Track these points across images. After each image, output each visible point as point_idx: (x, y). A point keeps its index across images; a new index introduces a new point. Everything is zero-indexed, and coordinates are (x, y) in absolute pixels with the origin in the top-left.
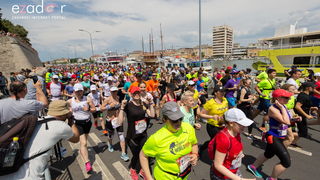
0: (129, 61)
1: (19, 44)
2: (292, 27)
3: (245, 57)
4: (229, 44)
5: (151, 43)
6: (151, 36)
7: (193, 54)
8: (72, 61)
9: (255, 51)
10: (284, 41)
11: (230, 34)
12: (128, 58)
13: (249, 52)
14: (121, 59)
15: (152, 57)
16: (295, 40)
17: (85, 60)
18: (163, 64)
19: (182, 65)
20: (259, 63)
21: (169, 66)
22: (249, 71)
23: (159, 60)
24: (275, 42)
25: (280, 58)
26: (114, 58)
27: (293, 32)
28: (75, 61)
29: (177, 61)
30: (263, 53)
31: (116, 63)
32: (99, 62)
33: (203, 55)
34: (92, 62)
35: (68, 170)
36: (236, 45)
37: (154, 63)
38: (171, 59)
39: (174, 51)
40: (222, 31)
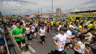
2: (76, 9)
3: (64, 17)
4: (60, 13)
5: (38, 11)
6: (38, 9)
7: (51, 15)
8: (13, 16)
9: (67, 15)
10: (74, 13)
11: (61, 10)
12: (31, 16)
13: (65, 15)
14: (29, 16)
15: (39, 16)
16: (77, 13)
17: (17, 16)
18: (42, 18)
20: (68, 18)
23: (41, 16)
24: (72, 13)
25: (73, 17)
27: (76, 11)
28: (14, 16)
29: (46, 17)
30: (69, 16)
31: (28, 17)
32: (22, 16)
33: (53, 16)
34: (20, 16)
35: (13, 48)
36: (62, 13)
37: (39, 18)
38: (44, 16)
39: (45, 14)
40: (59, 9)
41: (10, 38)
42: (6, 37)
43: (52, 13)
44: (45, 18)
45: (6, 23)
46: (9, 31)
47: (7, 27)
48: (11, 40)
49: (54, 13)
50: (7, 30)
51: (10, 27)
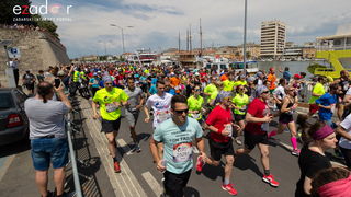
0: (163, 60)
1: (47, 39)
3: (299, 59)
4: (280, 42)
5: (189, 40)
6: (189, 33)
7: (237, 54)
8: (101, 59)
9: (312, 52)
10: (348, 39)
11: (281, 31)
12: (162, 57)
13: (305, 52)
14: (155, 57)
15: (190, 56)
17: (115, 58)
18: (201, 64)
19: (223, 67)
20: (316, 66)
21: (208, 66)
22: (303, 75)
23: (197, 59)
24: (337, 41)
25: (342, 61)
26: (147, 57)
28: (104, 58)
29: (218, 61)
30: (321, 54)
31: (149, 62)
33: (248, 55)
34: (123, 60)
35: (95, 177)
36: (288, 44)
37: (191, 63)
38: (211, 59)
39: (215, 49)
40: (272, 26)
41: (85, 139)
42: (73, 133)
43: (245, 46)
44: (215, 66)
45: (78, 84)
46: (85, 114)
47: (79, 98)
49: (253, 46)
50: (79, 110)
51: (87, 98)
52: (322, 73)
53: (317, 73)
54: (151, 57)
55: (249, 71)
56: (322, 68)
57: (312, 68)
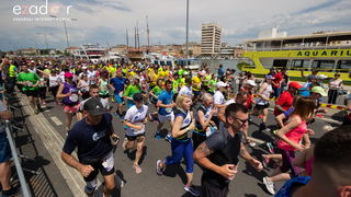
0: (112, 56)
2: (275, 30)
3: (232, 58)
4: (217, 43)
5: (137, 37)
6: (136, 30)
7: (182, 52)
8: (42, 52)
9: (241, 52)
10: (266, 43)
11: (218, 33)
12: (110, 53)
13: (236, 52)
14: (103, 53)
15: (138, 53)
16: (276, 43)
17: (58, 52)
18: (149, 60)
19: (169, 63)
20: (243, 64)
21: (156, 63)
22: (233, 71)
23: (145, 56)
24: (259, 44)
25: (261, 60)
26: (95, 52)
27: (274, 36)
28: (46, 52)
29: (164, 58)
30: (247, 54)
31: (97, 57)
32: (76, 55)
33: (191, 53)
34: (68, 55)
35: (44, 171)
36: (224, 45)
37: (140, 60)
38: (158, 55)
39: (162, 47)
40: (211, 29)
41: (30, 135)
42: (14, 131)
43: (187, 45)
44: (162, 63)
46: (27, 110)
47: (19, 95)
48: (33, 141)
49: (195, 45)
50: (20, 107)
52: (248, 70)
53: (244, 69)
54: (99, 52)
55: (191, 67)
56: (247, 66)
57: (240, 65)
